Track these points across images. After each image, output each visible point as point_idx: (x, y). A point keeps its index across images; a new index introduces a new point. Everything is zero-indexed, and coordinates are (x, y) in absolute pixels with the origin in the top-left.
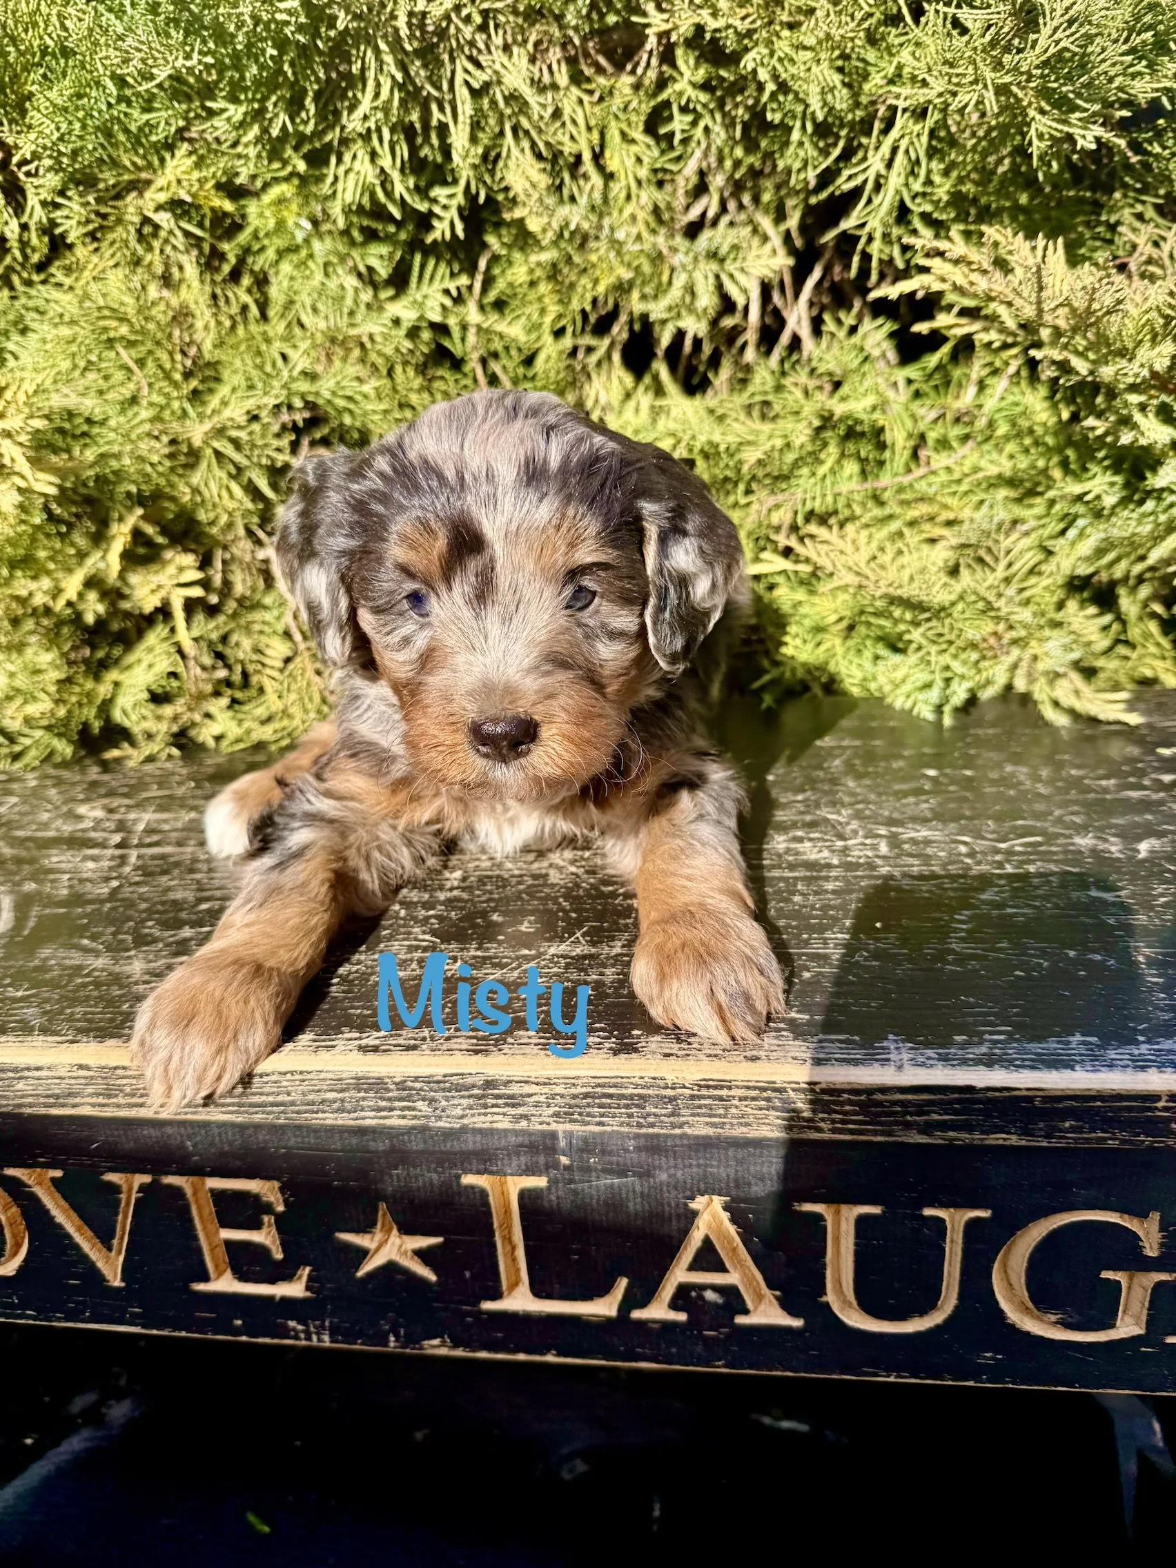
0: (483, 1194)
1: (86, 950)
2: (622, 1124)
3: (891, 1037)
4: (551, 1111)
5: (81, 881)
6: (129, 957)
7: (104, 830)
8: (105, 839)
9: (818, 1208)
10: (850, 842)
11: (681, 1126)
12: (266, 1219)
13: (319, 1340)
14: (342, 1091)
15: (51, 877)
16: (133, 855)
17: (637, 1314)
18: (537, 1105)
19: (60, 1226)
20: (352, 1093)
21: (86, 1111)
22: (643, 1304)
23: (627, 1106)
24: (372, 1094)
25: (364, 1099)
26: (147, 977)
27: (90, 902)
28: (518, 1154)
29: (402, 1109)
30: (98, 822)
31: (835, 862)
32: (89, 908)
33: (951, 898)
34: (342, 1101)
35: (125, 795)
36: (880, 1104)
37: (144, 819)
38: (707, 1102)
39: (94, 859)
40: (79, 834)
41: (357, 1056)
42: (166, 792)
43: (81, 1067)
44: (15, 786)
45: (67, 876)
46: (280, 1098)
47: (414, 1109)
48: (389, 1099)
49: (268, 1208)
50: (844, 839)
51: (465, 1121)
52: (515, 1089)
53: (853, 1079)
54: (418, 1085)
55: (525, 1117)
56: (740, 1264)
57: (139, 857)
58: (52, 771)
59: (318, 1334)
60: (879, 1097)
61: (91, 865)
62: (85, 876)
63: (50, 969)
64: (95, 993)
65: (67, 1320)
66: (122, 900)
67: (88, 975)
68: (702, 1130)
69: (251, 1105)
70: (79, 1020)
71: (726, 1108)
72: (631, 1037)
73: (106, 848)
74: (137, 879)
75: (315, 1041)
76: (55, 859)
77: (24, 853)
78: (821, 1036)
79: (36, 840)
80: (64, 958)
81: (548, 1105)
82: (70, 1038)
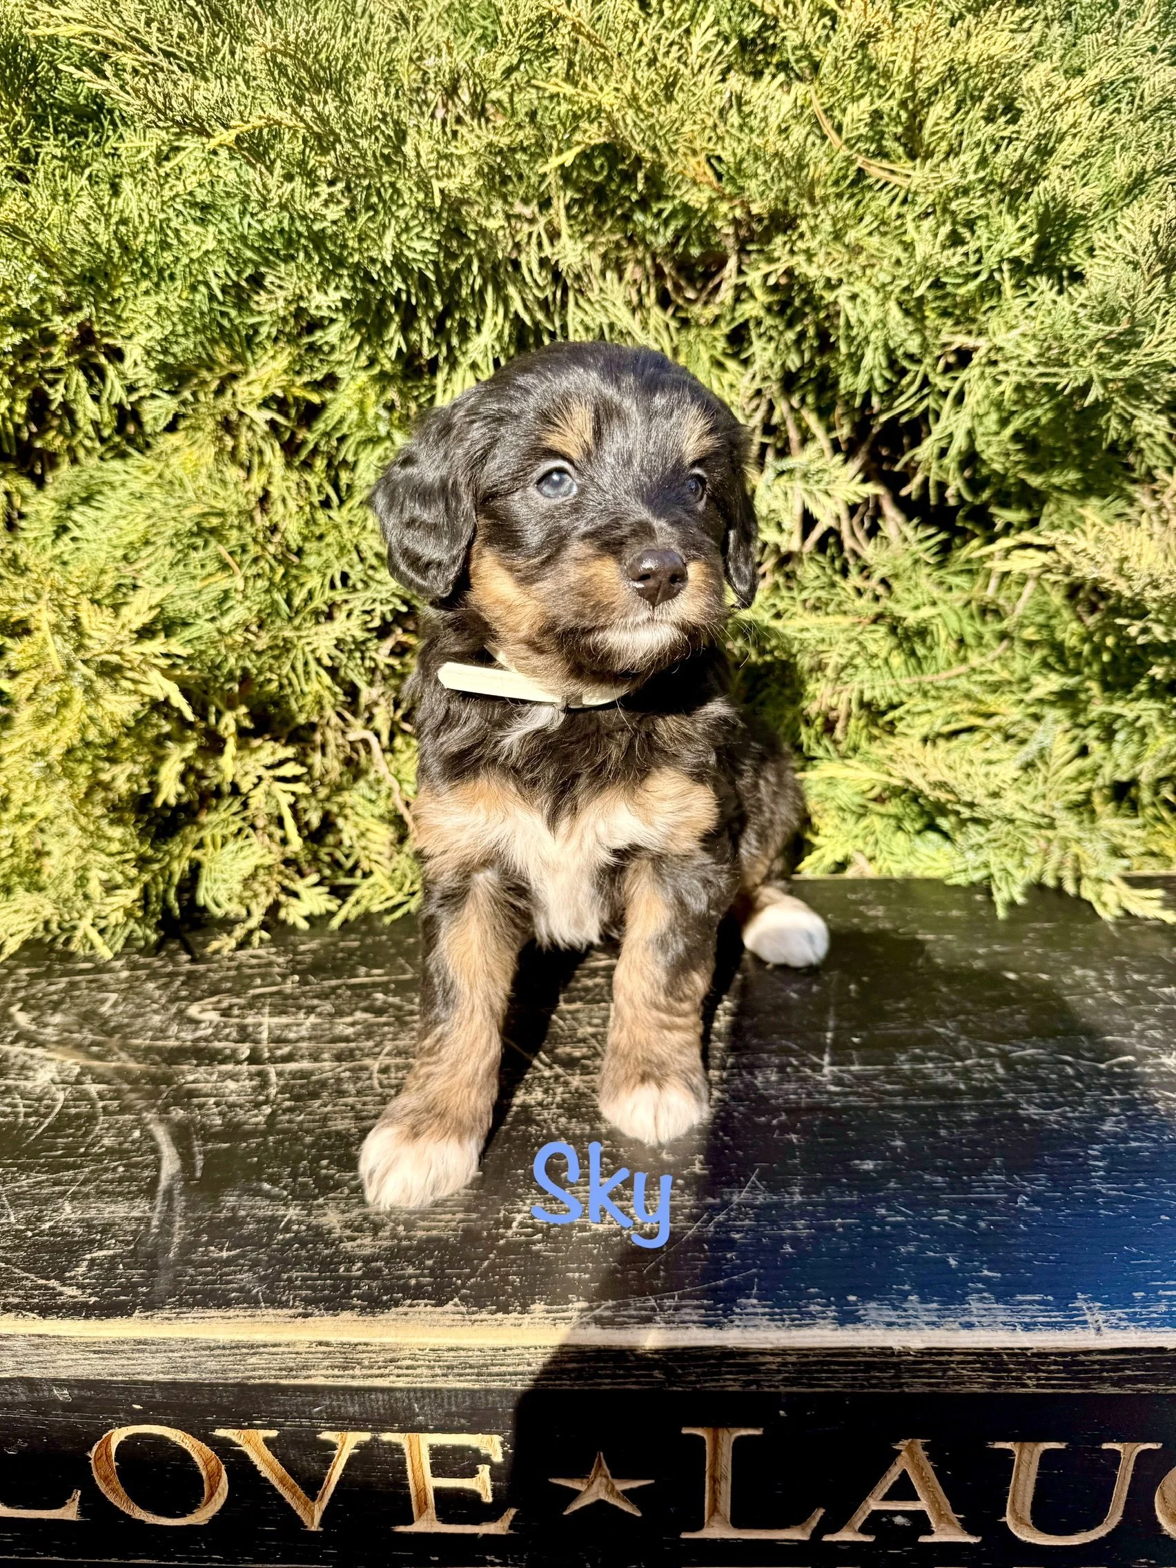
0: (701, 1443)
1: (267, 1196)
2: (845, 1386)
3: (1080, 1295)
4: (780, 1377)
5: (232, 1106)
6: (320, 1207)
7: (227, 1038)
8: (234, 1051)
9: (1008, 1446)
10: (969, 1062)
12: (480, 1467)
15: (195, 1101)
16: (272, 1069)
17: (827, 1538)
18: (769, 1372)
19: (265, 1479)
20: (592, 1364)
21: (319, 1381)
22: (834, 1531)
23: (852, 1372)
24: (611, 1364)
25: (603, 1368)
27: (253, 1134)
29: (638, 1377)
30: (216, 1027)
31: (962, 1087)
32: (254, 1142)
33: (1077, 1130)
34: (582, 1369)
35: (231, 992)
36: (1082, 1363)
37: (264, 1024)
38: (927, 1366)
39: (234, 1077)
40: (203, 1044)
41: (594, 1329)
42: (274, 989)
43: (320, 1344)
44: (106, 977)
45: (212, 1100)
46: (520, 1369)
47: (650, 1377)
48: (627, 1369)
49: (486, 1460)
50: (962, 1059)
51: (698, 1386)
52: (751, 1360)
53: (1060, 1344)
54: (656, 1356)
55: (757, 1382)
56: (927, 1488)
57: (280, 1074)
58: (140, 959)
59: (514, 1566)
60: (1082, 1358)
61: (231, 1085)
62: (231, 1099)
63: (242, 1223)
64: (303, 1253)
66: (283, 1132)
67: (287, 1229)
68: (919, 1389)
69: (490, 1375)
70: (300, 1288)
71: (945, 1371)
72: (849, 1303)
73: (239, 1062)
74: (288, 1104)
75: (548, 1312)
76: (190, 1078)
77: (153, 1069)
78: (1019, 1297)
79: (159, 1051)
80: (252, 1207)
81: (779, 1372)
82: (300, 1310)
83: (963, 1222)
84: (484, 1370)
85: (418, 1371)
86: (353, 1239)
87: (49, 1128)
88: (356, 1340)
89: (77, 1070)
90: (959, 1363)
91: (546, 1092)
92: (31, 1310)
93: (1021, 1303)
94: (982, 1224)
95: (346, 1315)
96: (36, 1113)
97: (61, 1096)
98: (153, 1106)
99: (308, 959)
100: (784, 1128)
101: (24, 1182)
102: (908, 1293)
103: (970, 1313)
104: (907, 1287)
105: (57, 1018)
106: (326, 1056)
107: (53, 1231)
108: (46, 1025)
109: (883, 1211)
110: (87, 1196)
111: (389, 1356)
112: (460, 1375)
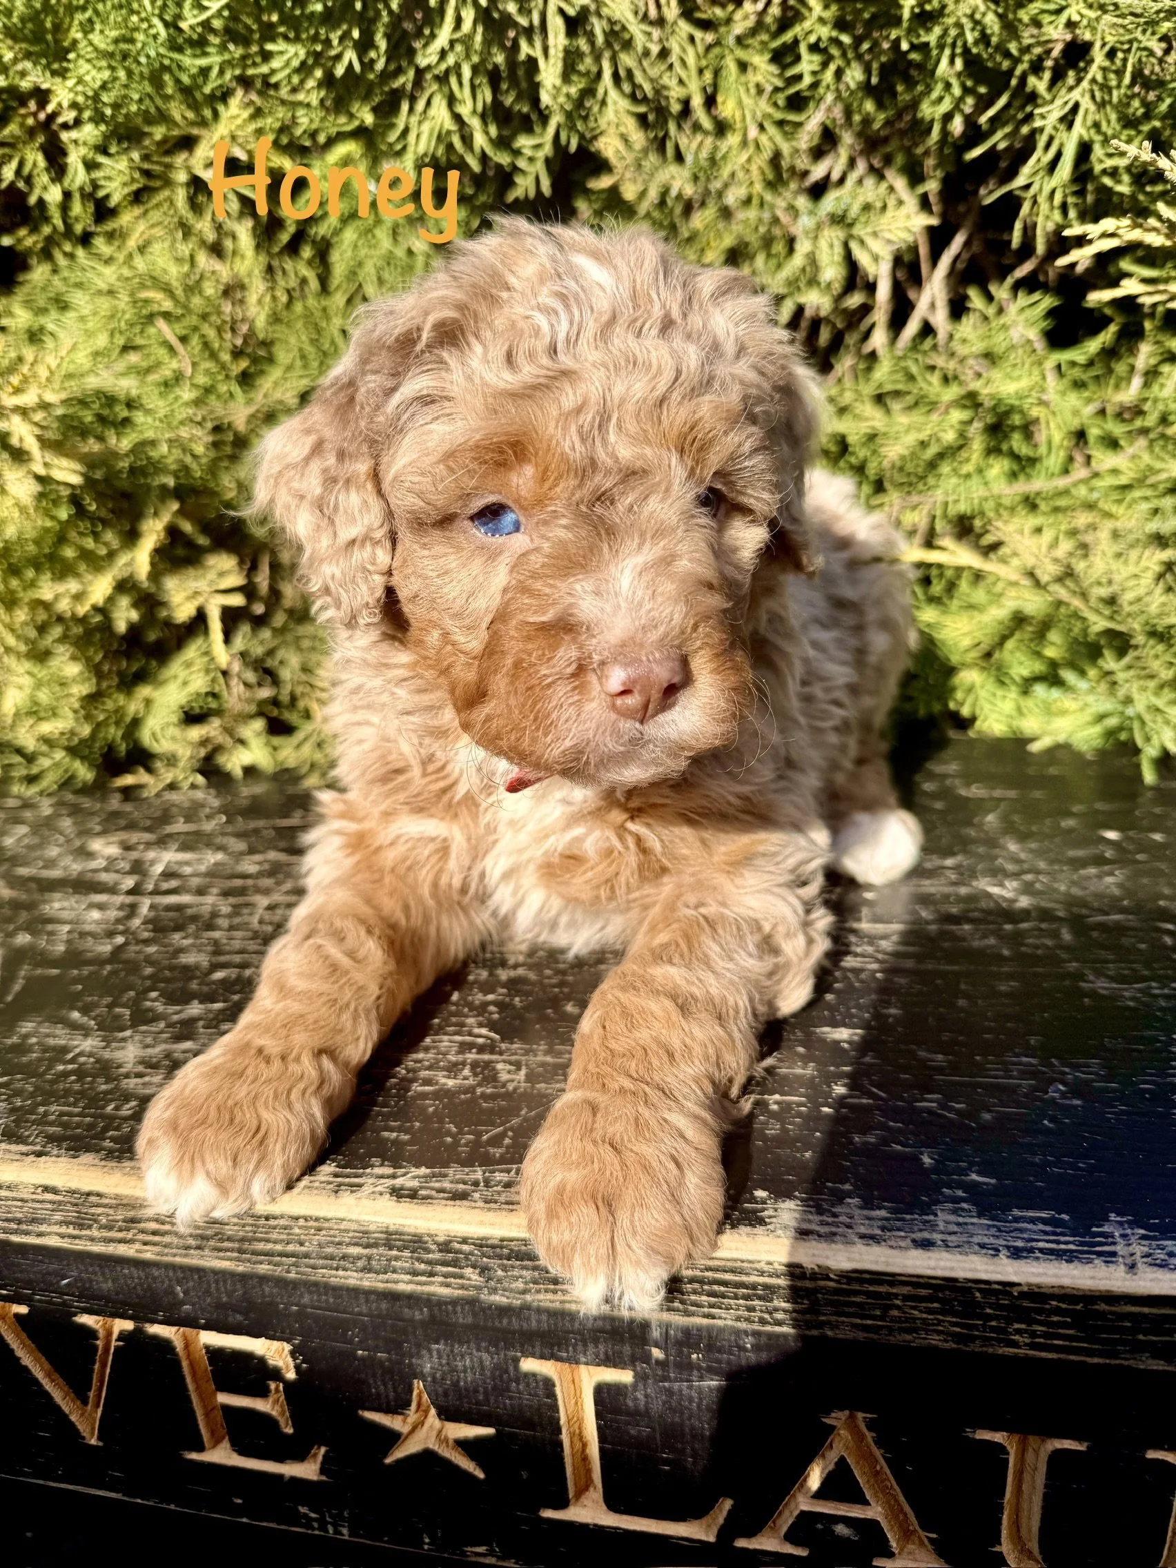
0: (548, 1384)
1: (74, 1026)
2: (738, 1319)
3: (1113, 1216)
5: (83, 935)
6: (124, 1040)
8: (116, 884)
9: (998, 1437)
11: (821, 1325)
12: (273, 1385)
13: (337, 1532)
14: (367, 1246)
15: (50, 927)
16: (148, 902)
17: (741, 1543)
19: (26, 1369)
20: (381, 1250)
21: (53, 1242)
22: (751, 1533)
23: (746, 1297)
24: (407, 1254)
25: (397, 1259)
26: (141, 1068)
27: (89, 962)
28: (596, 1342)
29: (446, 1276)
30: (111, 861)
31: (1006, 952)
32: (86, 971)
33: (1162, 1009)
34: (369, 1258)
35: (148, 829)
36: (1102, 1315)
37: (163, 859)
38: (858, 1299)
39: (101, 907)
40: (88, 876)
41: (388, 1203)
42: (193, 828)
43: (46, 1189)
44: (28, 814)
45: (66, 928)
46: (290, 1248)
47: (461, 1277)
48: (429, 1262)
49: (276, 1374)
51: (528, 1297)
53: (1066, 1282)
54: (466, 1248)
56: (885, 1491)
57: (152, 907)
58: (69, 797)
59: (335, 1526)
60: (1103, 1307)
61: (95, 915)
62: (87, 928)
63: (29, 1050)
64: (77, 1087)
65: (35, 1476)
66: (126, 962)
67: (72, 1061)
68: (845, 1334)
69: (254, 1253)
70: (51, 1124)
71: (886, 1308)
73: (116, 894)
74: (146, 935)
75: (336, 1175)
76: (57, 905)
77: (23, 897)
78: (1016, 1212)
79: (40, 880)
80: (48, 1036)
82: (38, 1148)
83: (958, 1112)
84: (246, 1246)
85: (167, 1239)
86: (143, 1076)
88: (86, 1188)
90: (906, 1298)
93: (1016, 1220)
94: (987, 1116)
95: (87, 1158)
99: (245, 803)
102: (849, 1194)
103: (933, 1227)
104: (847, 1187)
106: (215, 891)
111: (131, 1214)
112: (220, 1250)
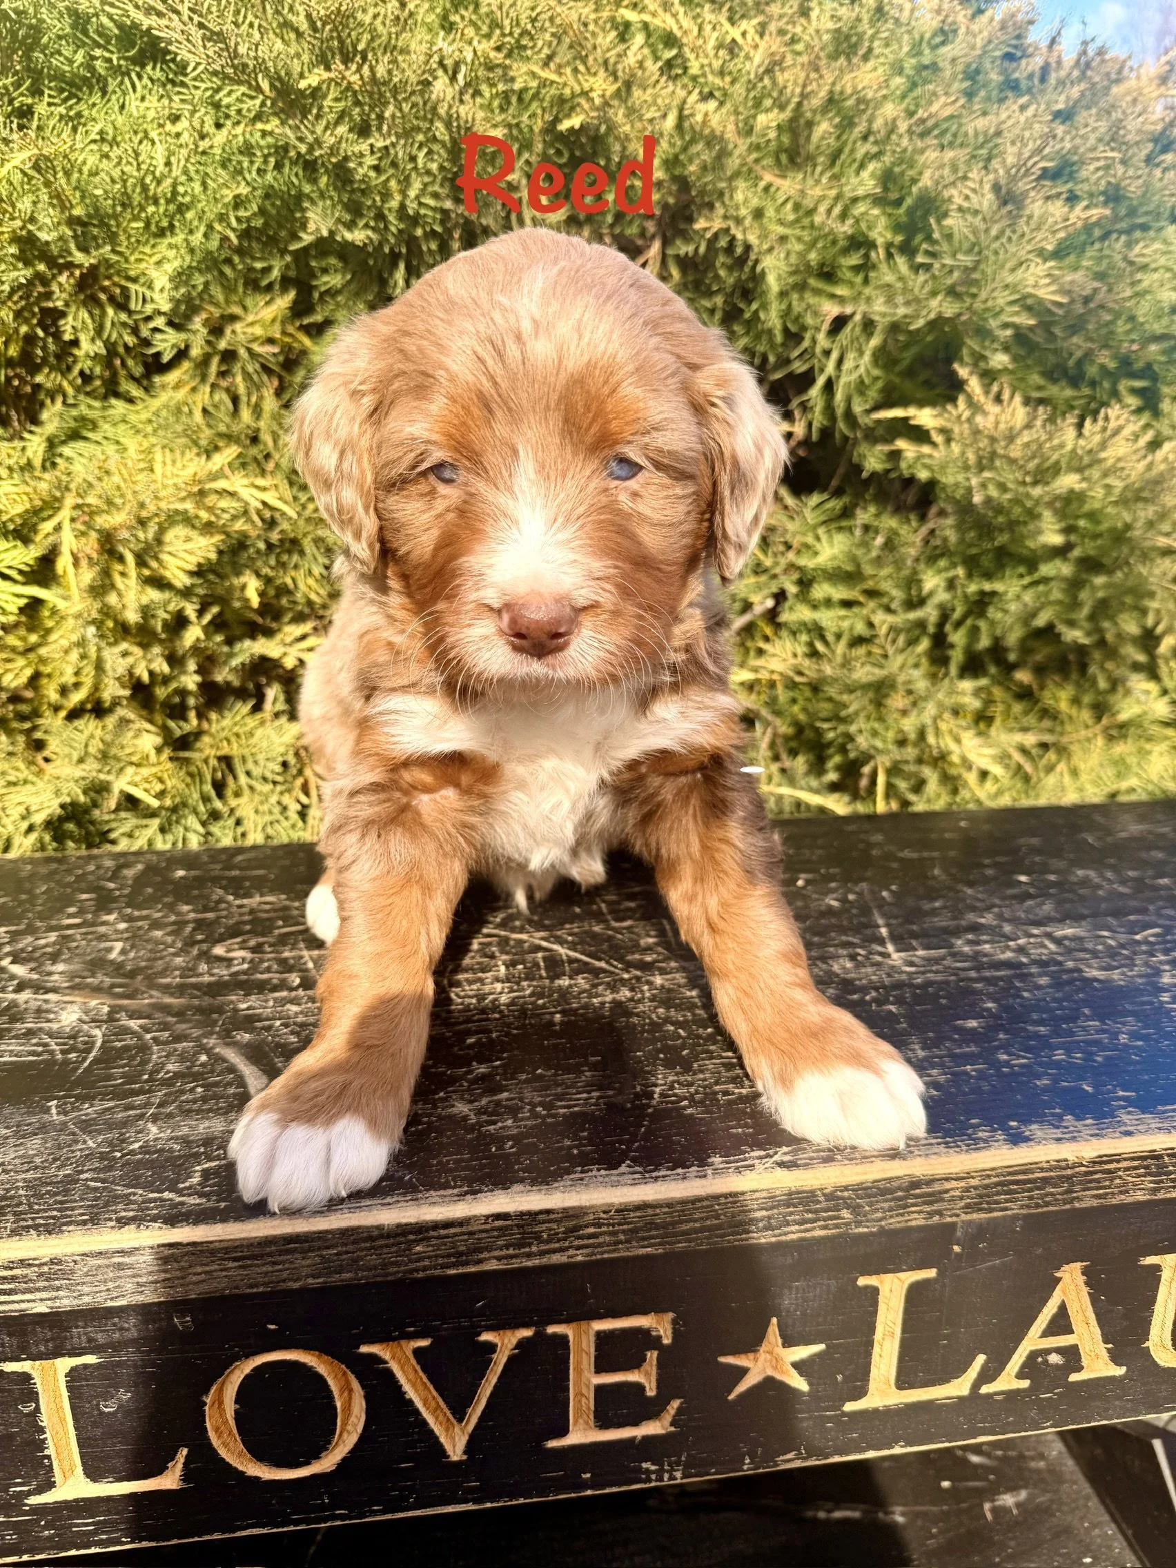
0: (876, 1294)
2: (1022, 1207)
4: (962, 1204)
7: (268, 970)
8: (282, 980)
9: (1158, 1260)
10: (1020, 942)
11: (1072, 1201)
12: (649, 1355)
13: (672, 1478)
14: (770, 1208)
15: (259, 1024)
17: (986, 1389)
18: (953, 1199)
19: (411, 1402)
20: (782, 1210)
22: (993, 1378)
23: (1029, 1190)
24: (801, 1208)
25: (791, 1213)
26: (485, 1118)
28: (918, 1250)
29: (825, 1219)
30: (251, 963)
31: (1024, 960)
33: (1142, 984)
34: (769, 1218)
38: (1097, 1176)
40: (244, 977)
46: (707, 1223)
47: (837, 1218)
48: (815, 1212)
49: (654, 1342)
50: (1012, 940)
51: (883, 1224)
52: (937, 1187)
54: (846, 1194)
55: (940, 1213)
59: (670, 1472)
65: (384, 1512)
68: (1088, 1203)
69: (675, 1235)
70: (456, 1170)
71: (1112, 1180)
72: (1012, 1128)
73: (292, 989)
75: (728, 1163)
76: (244, 1006)
77: (196, 1002)
78: (1161, 1108)
79: (196, 986)
81: (962, 1198)
82: (466, 1189)
83: (1080, 1059)
84: (671, 1230)
85: (601, 1240)
86: (494, 1123)
87: (96, 1061)
88: (536, 1209)
89: (106, 1009)
90: (1126, 1169)
91: (632, 989)
92: (154, 1219)
93: (1165, 1112)
94: (1099, 1059)
95: (517, 1187)
96: (73, 1049)
97: (98, 1033)
98: (212, 1033)
100: (880, 1002)
101: (89, 1110)
102: (1063, 1114)
104: (1058, 1111)
105: (60, 967)
107: (144, 1150)
108: (50, 974)
109: (1005, 1057)
110: (170, 1116)
111: (571, 1224)
112: (644, 1239)
